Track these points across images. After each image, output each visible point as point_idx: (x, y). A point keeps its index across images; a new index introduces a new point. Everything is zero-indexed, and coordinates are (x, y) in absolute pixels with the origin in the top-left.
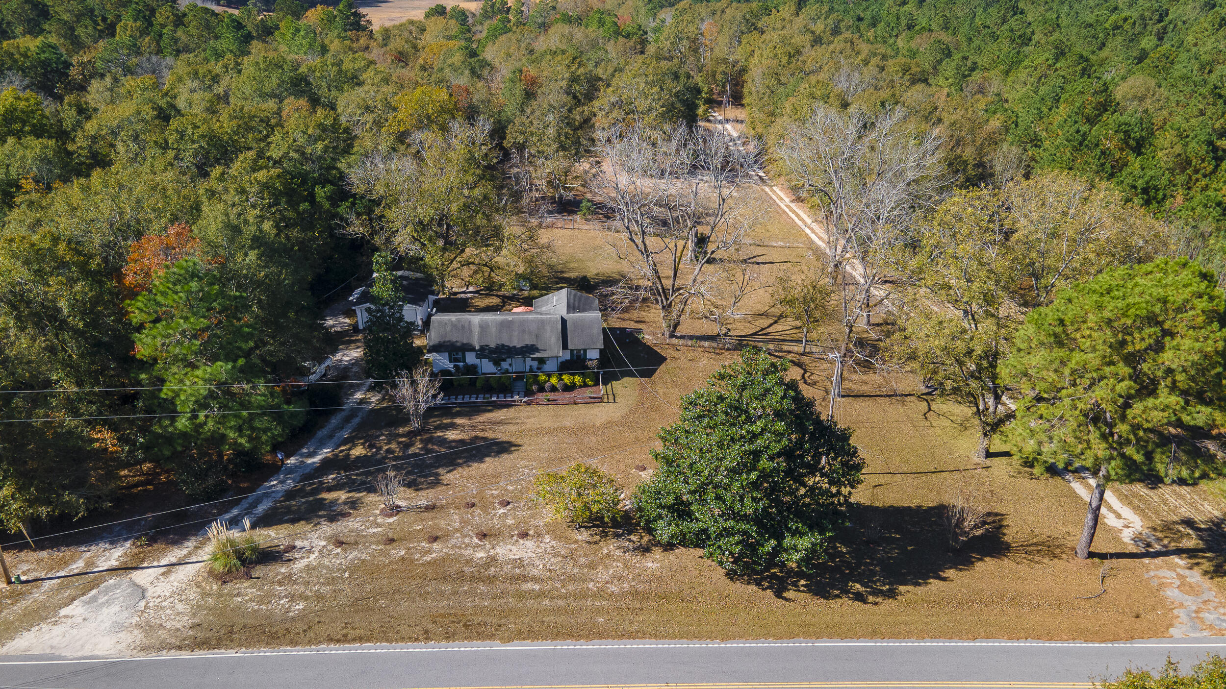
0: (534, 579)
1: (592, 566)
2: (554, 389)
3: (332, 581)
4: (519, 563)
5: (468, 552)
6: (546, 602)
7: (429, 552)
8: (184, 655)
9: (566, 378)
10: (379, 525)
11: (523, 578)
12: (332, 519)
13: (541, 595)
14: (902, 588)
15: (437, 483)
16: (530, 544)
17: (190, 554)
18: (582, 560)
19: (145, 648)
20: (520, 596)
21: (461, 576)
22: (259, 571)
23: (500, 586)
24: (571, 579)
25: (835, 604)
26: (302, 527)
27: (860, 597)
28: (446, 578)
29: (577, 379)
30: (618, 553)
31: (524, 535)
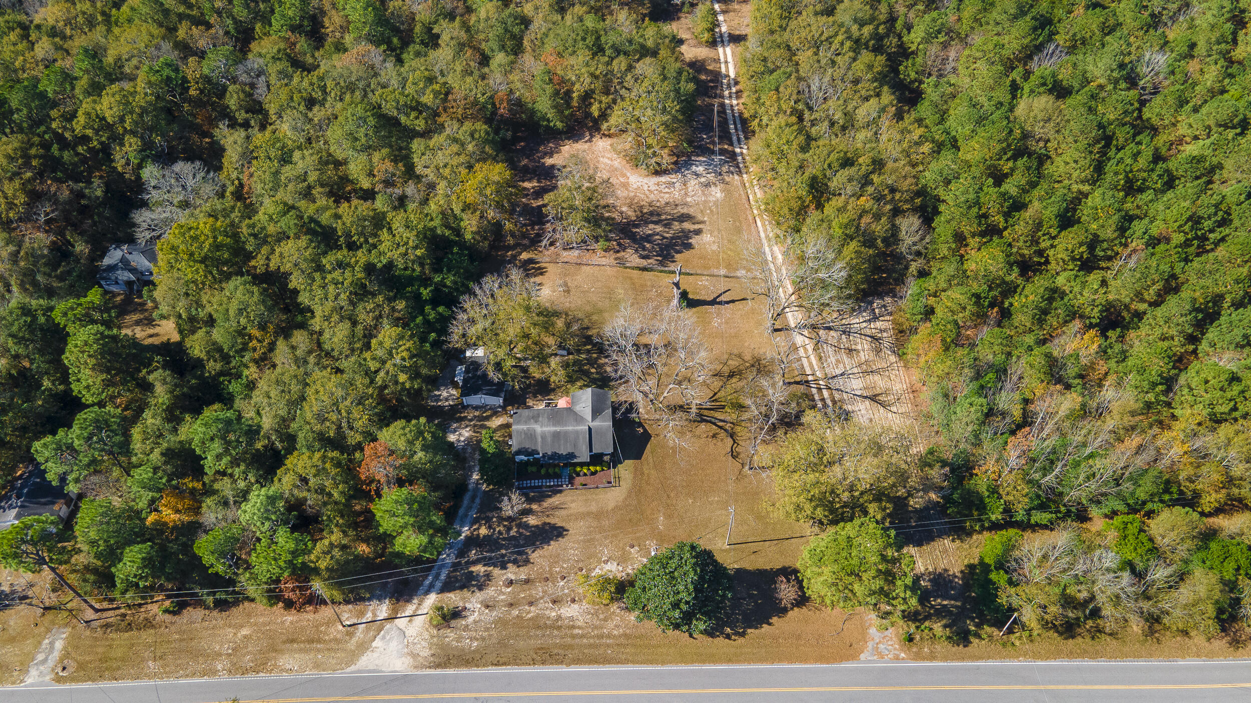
0: (579, 628)
1: (605, 620)
2: (585, 475)
3: (487, 630)
4: (571, 619)
5: (547, 612)
6: (585, 641)
7: (529, 612)
8: (432, 672)
9: (592, 469)
10: (504, 594)
11: (573, 627)
12: (481, 588)
13: (582, 636)
14: (749, 631)
15: (527, 562)
16: (575, 606)
17: (417, 609)
18: (601, 616)
19: (415, 667)
20: (573, 637)
21: (546, 626)
22: (453, 623)
23: (564, 631)
24: (596, 627)
25: (717, 640)
26: (466, 593)
27: (728, 637)
28: (539, 627)
29: (598, 468)
30: (618, 611)
31: (573, 601)
